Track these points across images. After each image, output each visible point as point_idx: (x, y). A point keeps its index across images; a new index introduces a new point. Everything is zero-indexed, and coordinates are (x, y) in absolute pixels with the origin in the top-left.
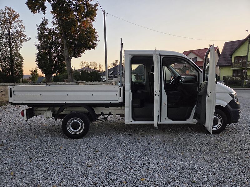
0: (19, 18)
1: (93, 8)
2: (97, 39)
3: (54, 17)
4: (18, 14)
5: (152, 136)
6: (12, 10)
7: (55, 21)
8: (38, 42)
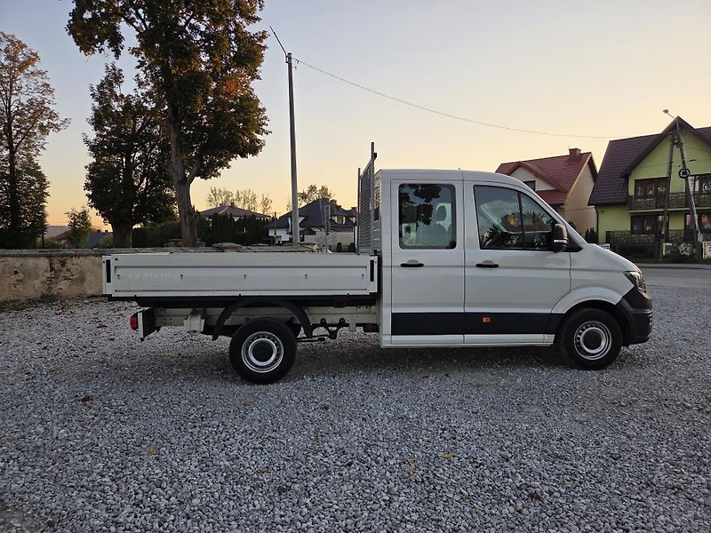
0: (38, 66)
1: (253, 43)
2: (264, 127)
3: (142, 64)
4: (35, 55)
5: (446, 375)
6: (19, 42)
7: (142, 77)
8: (92, 135)
